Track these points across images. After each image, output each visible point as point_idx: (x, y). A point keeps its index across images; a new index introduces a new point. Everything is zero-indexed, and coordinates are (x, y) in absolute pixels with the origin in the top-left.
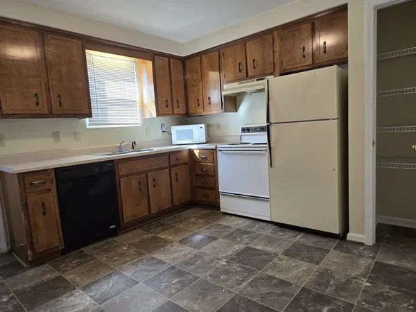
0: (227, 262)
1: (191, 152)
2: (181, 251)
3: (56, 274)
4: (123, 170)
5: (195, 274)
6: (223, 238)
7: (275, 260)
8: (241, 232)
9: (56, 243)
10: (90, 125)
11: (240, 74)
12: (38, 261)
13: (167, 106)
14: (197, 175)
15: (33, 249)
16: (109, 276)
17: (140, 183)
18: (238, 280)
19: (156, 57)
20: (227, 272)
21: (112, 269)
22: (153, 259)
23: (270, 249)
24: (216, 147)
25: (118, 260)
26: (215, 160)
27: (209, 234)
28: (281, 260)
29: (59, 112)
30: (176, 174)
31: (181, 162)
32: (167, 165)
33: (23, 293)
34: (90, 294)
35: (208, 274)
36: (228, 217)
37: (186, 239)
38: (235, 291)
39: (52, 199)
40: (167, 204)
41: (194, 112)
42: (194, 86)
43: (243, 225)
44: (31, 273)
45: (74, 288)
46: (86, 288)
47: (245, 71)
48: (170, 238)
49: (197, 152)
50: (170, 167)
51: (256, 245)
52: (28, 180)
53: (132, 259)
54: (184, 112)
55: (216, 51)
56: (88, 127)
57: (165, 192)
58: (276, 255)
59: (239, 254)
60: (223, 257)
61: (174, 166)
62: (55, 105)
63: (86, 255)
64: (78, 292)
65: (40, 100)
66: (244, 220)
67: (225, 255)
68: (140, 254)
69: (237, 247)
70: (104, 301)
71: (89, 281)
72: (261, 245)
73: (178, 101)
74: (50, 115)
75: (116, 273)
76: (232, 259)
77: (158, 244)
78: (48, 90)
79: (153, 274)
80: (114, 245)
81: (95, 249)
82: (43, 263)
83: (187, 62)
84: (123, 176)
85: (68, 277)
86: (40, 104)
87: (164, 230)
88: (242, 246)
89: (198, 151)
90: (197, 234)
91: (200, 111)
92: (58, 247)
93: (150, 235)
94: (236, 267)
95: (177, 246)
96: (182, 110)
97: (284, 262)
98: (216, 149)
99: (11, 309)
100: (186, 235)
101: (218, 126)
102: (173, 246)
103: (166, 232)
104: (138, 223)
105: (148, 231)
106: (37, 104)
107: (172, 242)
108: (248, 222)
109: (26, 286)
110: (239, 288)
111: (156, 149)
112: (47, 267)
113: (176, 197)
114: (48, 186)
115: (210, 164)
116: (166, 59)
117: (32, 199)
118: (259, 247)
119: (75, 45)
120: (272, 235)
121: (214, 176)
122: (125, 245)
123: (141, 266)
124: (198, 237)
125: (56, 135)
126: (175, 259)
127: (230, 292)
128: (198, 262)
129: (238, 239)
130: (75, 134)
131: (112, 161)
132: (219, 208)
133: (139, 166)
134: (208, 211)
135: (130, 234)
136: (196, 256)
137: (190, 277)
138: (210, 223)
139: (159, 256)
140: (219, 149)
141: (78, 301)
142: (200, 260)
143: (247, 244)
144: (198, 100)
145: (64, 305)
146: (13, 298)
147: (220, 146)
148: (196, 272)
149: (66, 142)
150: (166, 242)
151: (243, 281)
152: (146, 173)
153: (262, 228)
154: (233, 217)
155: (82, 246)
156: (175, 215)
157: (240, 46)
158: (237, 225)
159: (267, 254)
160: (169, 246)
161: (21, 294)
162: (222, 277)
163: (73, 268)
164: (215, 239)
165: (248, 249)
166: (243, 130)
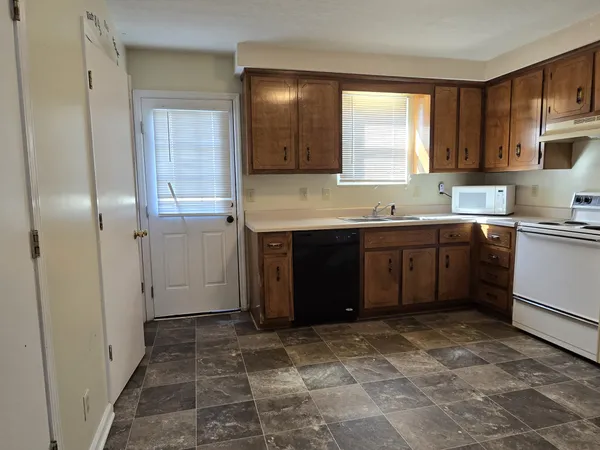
0: (485, 399)
1: (476, 227)
2: (424, 364)
3: (281, 345)
4: (369, 242)
5: (431, 398)
6: (497, 365)
7: (572, 424)
8: (533, 365)
9: (286, 313)
10: (341, 181)
11: (578, 106)
12: (269, 326)
13: (448, 158)
14: (483, 263)
15: (264, 312)
16: (329, 364)
17: (390, 261)
18: (489, 427)
19: (438, 89)
20: (477, 411)
21: (335, 358)
22: (385, 361)
23: (572, 405)
24: (516, 224)
25: (344, 350)
26: (512, 245)
27: (476, 353)
28: (583, 427)
29: (306, 167)
30: (447, 257)
31: (457, 240)
32: (433, 241)
33: (249, 354)
34: (304, 376)
35: (448, 404)
36: (521, 338)
37: (440, 350)
38: (477, 439)
39: (287, 265)
40: (427, 297)
41: (492, 166)
42: (496, 126)
43: (542, 356)
44: (259, 337)
45: (292, 365)
46: (302, 369)
47: (588, 102)
48: (419, 342)
49: (485, 229)
50: (438, 246)
51: (551, 391)
52: (267, 241)
53: (360, 354)
54: (476, 166)
55: (538, 69)
56: (339, 183)
57: (426, 279)
58: (577, 417)
59: (511, 395)
60: (483, 391)
61: (446, 244)
62: (303, 159)
63: (313, 335)
64: (294, 370)
65: (288, 153)
66: (549, 349)
67: (486, 389)
68: (371, 351)
69: (512, 384)
70: (315, 388)
71: (308, 363)
72: (560, 394)
73: (466, 150)
74: (297, 170)
75: (337, 364)
76: (496, 398)
77: (400, 346)
78: (297, 142)
79: (377, 379)
80: (346, 331)
81: (326, 330)
82: (272, 331)
83: (490, 90)
84: (369, 250)
85: (290, 352)
86: (288, 158)
87: (414, 330)
88: (522, 386)
89: (487, 227)
90: (459, 348)
91: (503, 165)
92: (287, 317)
93: (394, 332)
94: (496, 410)
95: (422, 356)
96: (472, 162)
97: (587, 432)
98: (515, 228)
99: (235, 364)
100: (443, 345)
101: (535, 189)
102: (416, 354)
103: (416, 333)
104: (383, 313)
105: (393, 326)
106: (285, 159)
107: (418, 349)
108: (556, 354)
109: (253, 348)
110: (485, 439)
111: (423, 219)
112: (274, 335)
113: (442, 289)
114: (284, 249)
115: (505, 250)
116: (454, 90)
117: (268, 260)
118: (552, 397)
119: (331, 86)
120: (590, 387)
121: (508, 269)
122: (358, 336)
123: (366, 366)
124: (458, 353)
125: (303, 192)
126: (413, 370)
127: (467, 437)
128: (441, 385)
129: (522, 374)
130: (324, 192)
131: (357, 230)
132: (509, 319)
133: (393, 240)
134: (493, 321)
135: (369, 324)
136: (442, 376)
137: (422, 399)
138: (486, 338)
139: (393, 361)
140: (519, 228)
141: (290, 379)
142: (446, 384)
143: (533, 385)
144: (501, 148)
145: (277, 378)
146: (239, 355)
147: (523, 224)
148: (433, 395)
149: (313, 201)
150: (410, 346)
151: (495, 432)
152: (401, 249)
153: (578, 370)
154: (530, 340)
155: (313, 325)
156: (439, 314)
157: (583, 58)
158: (532, 353)
159: (562, 410)
160: (411, 353)
161: (246, 354)
162: (467, 415)
163: (297, 344)
164: (483, 362)
165: (532, 393)
166: (578, 200)
